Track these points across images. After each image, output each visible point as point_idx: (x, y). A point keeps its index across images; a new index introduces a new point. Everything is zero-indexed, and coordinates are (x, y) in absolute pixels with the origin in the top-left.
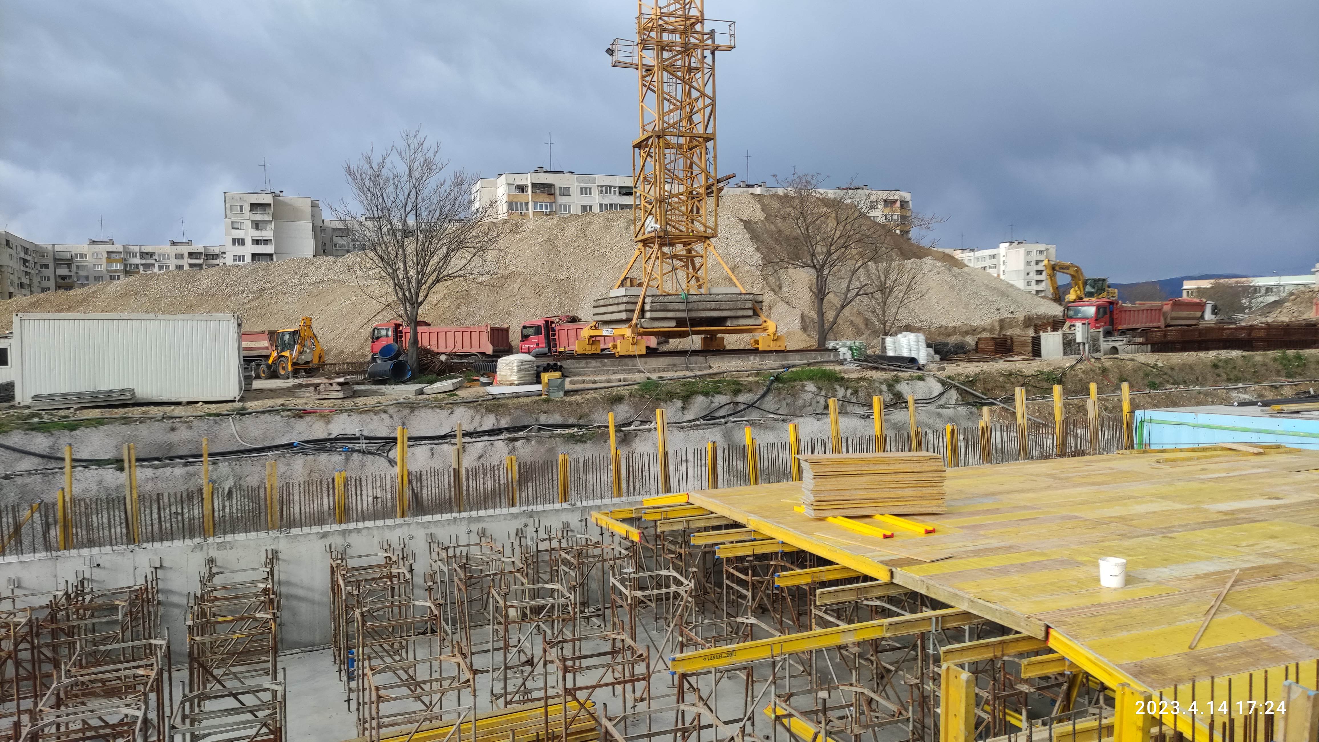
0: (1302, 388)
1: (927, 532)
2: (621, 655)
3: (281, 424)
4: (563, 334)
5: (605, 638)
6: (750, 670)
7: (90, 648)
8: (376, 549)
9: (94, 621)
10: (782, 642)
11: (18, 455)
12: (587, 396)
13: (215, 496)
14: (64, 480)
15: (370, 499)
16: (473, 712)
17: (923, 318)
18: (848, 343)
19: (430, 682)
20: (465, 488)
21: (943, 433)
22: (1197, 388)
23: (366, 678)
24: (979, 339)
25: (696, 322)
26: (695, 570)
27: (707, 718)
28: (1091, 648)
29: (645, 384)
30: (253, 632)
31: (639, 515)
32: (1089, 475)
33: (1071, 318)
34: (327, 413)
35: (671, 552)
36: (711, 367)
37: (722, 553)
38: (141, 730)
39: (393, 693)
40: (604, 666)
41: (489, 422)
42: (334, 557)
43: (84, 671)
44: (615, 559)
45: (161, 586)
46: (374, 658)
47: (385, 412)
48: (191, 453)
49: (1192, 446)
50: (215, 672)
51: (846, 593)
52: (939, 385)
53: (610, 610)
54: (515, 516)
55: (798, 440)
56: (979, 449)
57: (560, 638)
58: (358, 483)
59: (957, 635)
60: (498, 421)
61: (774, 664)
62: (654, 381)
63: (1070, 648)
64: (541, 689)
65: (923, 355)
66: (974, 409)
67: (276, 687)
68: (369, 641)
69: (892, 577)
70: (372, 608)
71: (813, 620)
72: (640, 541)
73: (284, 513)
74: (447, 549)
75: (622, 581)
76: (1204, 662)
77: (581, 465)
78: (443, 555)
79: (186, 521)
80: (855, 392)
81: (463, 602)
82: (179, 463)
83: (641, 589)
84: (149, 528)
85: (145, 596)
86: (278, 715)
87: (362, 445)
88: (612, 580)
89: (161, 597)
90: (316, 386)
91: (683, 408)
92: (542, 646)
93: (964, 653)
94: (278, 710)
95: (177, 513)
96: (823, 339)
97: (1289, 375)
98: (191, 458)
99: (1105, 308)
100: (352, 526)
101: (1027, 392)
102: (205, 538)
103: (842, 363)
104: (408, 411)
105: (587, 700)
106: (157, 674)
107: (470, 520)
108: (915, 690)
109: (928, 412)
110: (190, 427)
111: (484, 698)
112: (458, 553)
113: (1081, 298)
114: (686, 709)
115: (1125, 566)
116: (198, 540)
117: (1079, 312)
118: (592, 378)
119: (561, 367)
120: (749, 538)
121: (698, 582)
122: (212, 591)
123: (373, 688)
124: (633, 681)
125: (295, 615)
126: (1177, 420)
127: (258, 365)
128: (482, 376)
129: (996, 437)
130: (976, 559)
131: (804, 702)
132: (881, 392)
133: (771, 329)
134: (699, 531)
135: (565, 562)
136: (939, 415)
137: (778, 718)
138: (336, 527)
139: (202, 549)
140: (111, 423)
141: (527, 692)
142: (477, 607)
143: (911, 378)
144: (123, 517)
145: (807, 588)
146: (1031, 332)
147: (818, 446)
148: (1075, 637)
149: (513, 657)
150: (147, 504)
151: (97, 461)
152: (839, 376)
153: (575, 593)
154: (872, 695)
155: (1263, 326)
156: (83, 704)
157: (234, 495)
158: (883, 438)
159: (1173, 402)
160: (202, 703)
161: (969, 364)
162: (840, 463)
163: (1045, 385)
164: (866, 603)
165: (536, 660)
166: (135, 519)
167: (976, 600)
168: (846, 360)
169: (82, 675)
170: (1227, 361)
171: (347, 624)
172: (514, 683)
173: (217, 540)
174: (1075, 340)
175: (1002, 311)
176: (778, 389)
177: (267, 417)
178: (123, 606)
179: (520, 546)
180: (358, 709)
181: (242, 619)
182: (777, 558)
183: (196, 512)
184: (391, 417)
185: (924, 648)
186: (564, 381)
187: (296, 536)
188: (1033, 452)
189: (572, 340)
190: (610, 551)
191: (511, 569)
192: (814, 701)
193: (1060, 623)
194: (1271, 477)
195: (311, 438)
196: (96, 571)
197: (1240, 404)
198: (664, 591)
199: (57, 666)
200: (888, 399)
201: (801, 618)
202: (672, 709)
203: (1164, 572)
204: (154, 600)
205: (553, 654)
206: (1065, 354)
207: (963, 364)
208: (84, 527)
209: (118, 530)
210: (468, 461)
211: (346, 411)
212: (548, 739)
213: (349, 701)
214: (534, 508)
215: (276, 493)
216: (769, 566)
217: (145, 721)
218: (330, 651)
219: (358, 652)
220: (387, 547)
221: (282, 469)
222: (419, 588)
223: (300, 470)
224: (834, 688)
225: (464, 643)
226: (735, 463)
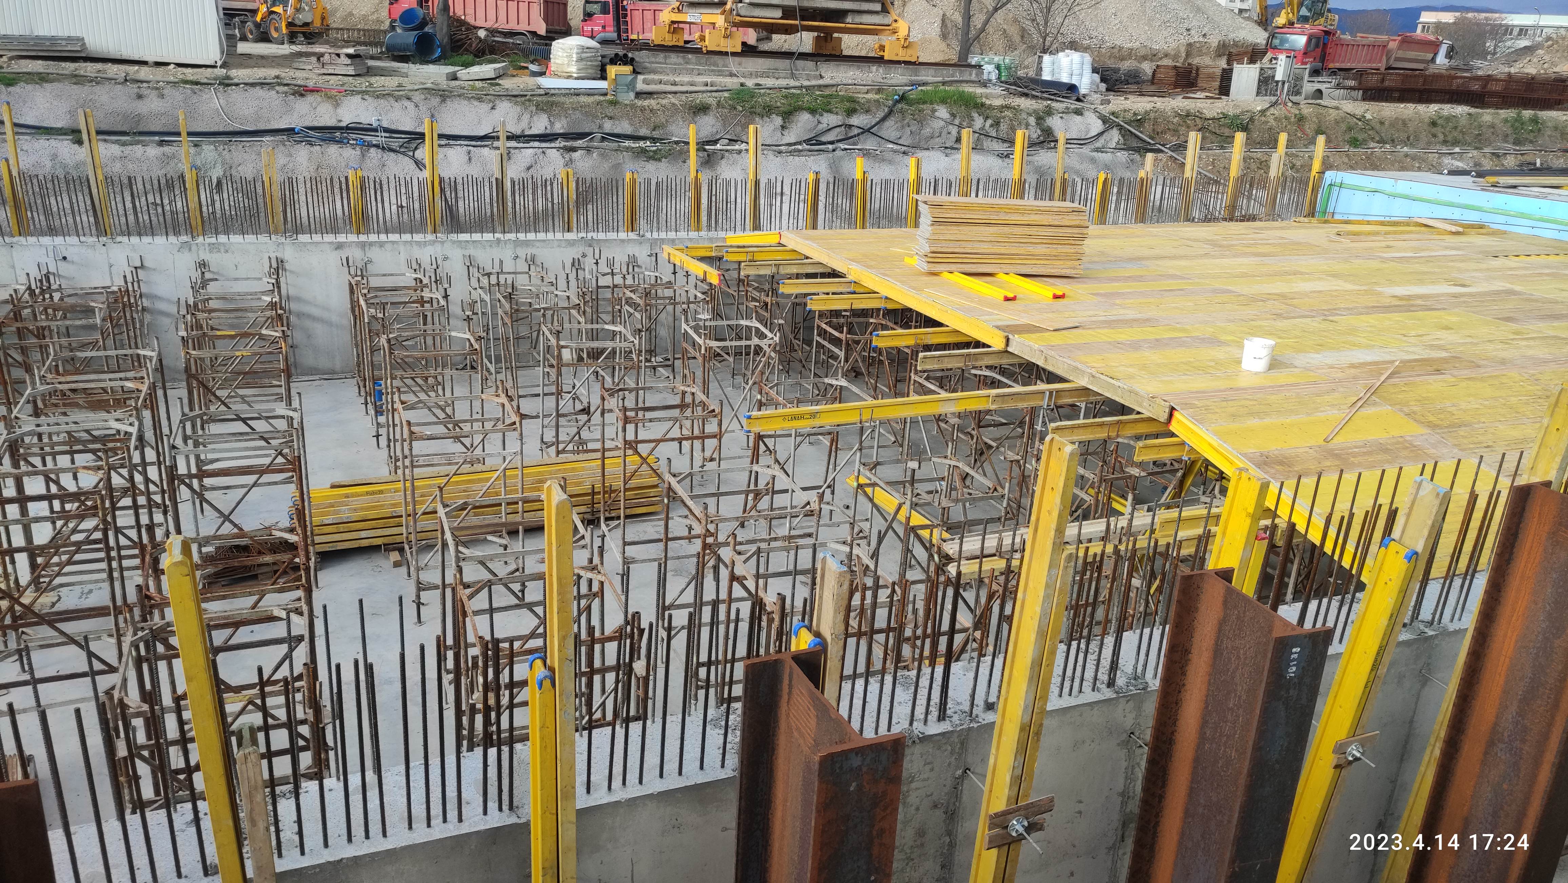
0: (1528, 158)
1: (1056, 297)
2: (690, 410)
3: (277, 102)
4: (637, 15)
5: (673, 391)
6: (834, 437)
7: (66, 354)
8: (404, 268)
9: (68, 323)
10: (873, 408)
12: (664, 102)
13: (201, 187)
14: (7, 149)
15: (394, 207)
16: (519, 457)
17: (1094, 34)
18: (996, 59)
19: (472, 421)
20: (510, 204)
21: (1094, 181)
22: (1405, 149)
23: (396, 413)
24: (1158, 66)
25: (809, 14)
26: (781, 321)
27: (782, 482)
28: (1215, 433)
29: (738, 92)
30: (261, 350)
31: (720, 254)
32: (1256, 244)
33: (1275, 48)
34: (334, 93)
35: (754, 299)
36: (821, 77)
37: (814, 305)
38: (136, 448)
39: (428, 431)
40: (670, 419)
41: (540, 124)
42: (352, 272)
43: (62, 379)
44: (689, 302)
45: (144, 289)
46: (405, 392)
47: (408, 98)
48: (165, 129)
49: (1382, 219)
50: (219, 393)
51: (953, 360)
52: (1100, 122)
53: (681, 361)
54: (571, 243)
55: (919, 178)
56: (1132, 205)
57: (622, 386)
58: (378, 186)
59: (1072, 411)
60: (552, 124)
61: (862, 430)
62: (749, 89)
63: (1193, 432)
64: (598, 440)
65: (1086, 81)
66: (1137, 157)
67: (291, 413)
68: (399, 373)
69: (1007, 345)
70: (400, 336)
71: (912, 387)
72: (719, 284)
73: (289, 215)
74: (489, 275)
75: (696, 329)
76: (1338, 457)
77: (653, 188)
78: (485, 281)
79: (168, 214)
80: (996, 124)
81: (508, 339)
82: (152, 142)
83: (717, 339)
84: (123, 220)
85: (125, 299)
86: (295, 443)
87: (381, 138)
88: (684, 326)
89: (146, 303)
90: (319, 56)
91: (783, 127)
92: (599, 393)
93: (1075, 430)
94: (295, 438)
95: (155, 204)
96: (965, 51)
97: (1517, 142)
98: (166, 136)
99: (1318, 39)
100: (373, 237)
101: (1204, 138)
102: (193, 237)
103: (984, 84)
104: (438, 99)
105: (649, 455)
106: (149, 388)
107: (517, 243)
108: (1015, 468)
109: (1080, 156)
110: (162, 96)
111: (532, 447)
112: (502, 282)
113: (1293, 24)
114: (759, 470)
115: (1273, 348)
116: (184, 238)
117: (1287, 41)
118: (671, 78)
119: (632, 59)
120: (848, 290)
121: (784, 337)
122: (208, 300)
123: (404, 423)
124: (702, 438)
125: (309, 337)
126: (1373, 186)
127: (244, 22)
128: (532, 62)
129: (1156, 193)
130: (1106, 331)
131: (893, 472)
132: (1027, 126)
133: (903, 32)
134: (790, 278)
135: (629, 302)
136: (1093, 160)
137: (860, 486)
138: (352, 238)
139: (190, 250)
140: (59, 81)
141: (582, 442)
142: (525, 346)
143: (1067, 111)
144: (89, 202)
145: (908, 351)
146: (1223, 63)
147: (943, 187)
148: (1200, 421)
149: (566, 405)
150: (118, 190)
151: (46, 128)
152: (979, 101)
153: (640, 338)
154: (968, 469)
155: (1503, 77)
156: (65, 414)
157: (225, 187)
158: (1022, 183)
159: (1373, 164)
160: (206, 426)
161: (1140, 99)
162: (967, 208)
163: (1227, 132)
164: (974, 372)
165: (592, 409)
166: (103, 206)
167: (1098, 375)
168: (990, 80)
169: (60, 383)
170: (1448, 119)
171: (372, 352)
172: (568, 431)
173: (208, 240)
174: (1273, 77)
175: (1193, 32)
176: (902, 112)
177: (258, 91)
178: (100, 309)
179: (578, 279)
180: (389, 446)
181: (246, 335)
182: (878, 316)
183: (179, 204)
184: (417, 106)
185: (1032, 425)
186: (636, 78)
187: (305, 244)
188: (1196, 214)
189: (648, 25)
190: (684, 294)
191: (566, 305)
192: (902, 471)
193: (1187, 405)
194: (1463, 261)
195: (316, 124)
196: (62, 264)
197: (1452, 173)
198: (743, 343)
199: (28, 369)
200: (1035, 136)
201: (898, 384)
202: (744, 469)
203: (1316, 359)
204: (137, 305)
205: (612, 403)
206: (1258, 94)
207: (1132, 98)
208: (41, 211)
209: (84, 218)
210: (514, 171)
211: (359, 93)
212: (605, 492)
213: (377, 436)
214: (594, 235)
215: (276, 189)
216: (868, 324)
217: (141, 438)
218: (354, 381)
219: (386, 384)
220: (418, 267)
221: (282, 160)
222: (457, 318)
223: (305, 163)
224: (925, 460)
225: (509, 384)
226: (840, 201)
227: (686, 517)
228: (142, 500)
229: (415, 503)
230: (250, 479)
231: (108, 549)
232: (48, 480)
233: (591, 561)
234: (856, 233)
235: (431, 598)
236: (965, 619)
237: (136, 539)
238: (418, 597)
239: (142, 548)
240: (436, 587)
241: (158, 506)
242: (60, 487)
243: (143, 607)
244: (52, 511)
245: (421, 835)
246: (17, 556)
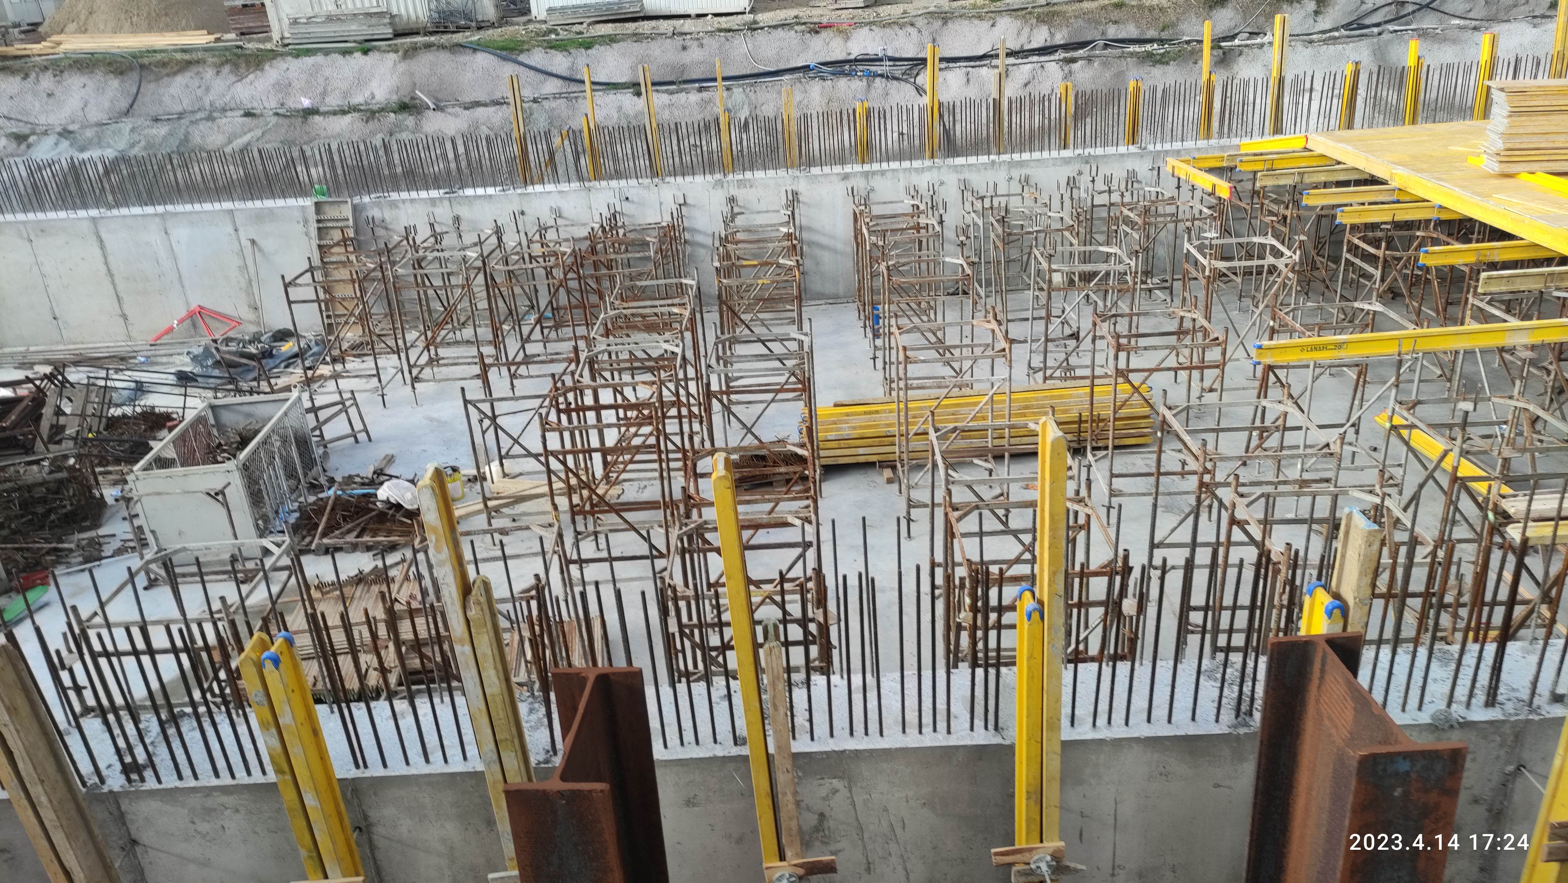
2: (1189, 337)
3: (795, 42)
5: (1171, 316)
6: (1362, 369)
7: (628, 283)
8: (902, 195)
9: (629, 255)
10: (1416, 338)
11: (541, 77)
13: (732, 127)
14: (585, 105)
15: (896, 135)
16: (1007, 383)
19: (961, 347)
20: (1006, 124)
23: (892, 337)
26: (1303, 238)
27: (1295, 418)
30: (778, 278)
31: (1232, 164)
34: (845, 27)
35: (1271, 213)
37: (1345, 218)
38: (681, 366)
39: (922, 355)
40: (1167, 347)
41: (1040, 37)
42: (857, 202)
43: (625, 305)
44: (1194, 219)
45: (686, 224)
46: (901, 316)
47: (912, 25)
48: (704, 76)
50: (743, 317)
51: (1528, 279)
53: (1180, 283)
54: (1067, 161)
55: (1493, 58)
57: (1113, 312)
58: (882, 116)
60: (1052, 35)
61: (1400, 363)
64: (1087, 366)
67: (803, 338)
68: (896, 298)
70: (898, 262)
71: (1468, 313)
72: (1230, 198)
73: (803, 149)
74: (982, 198)
75: (1200, 249)
77: (1159, 94)
78: (978, 205)
79: (706, 154)
81: (999, 262)
82: (693, 88)
83: (1223, 259)
84: (671, 161)
85: (672, 233)
86: (806, 366)
87: (886, 67)
88: (1187, 245)
89: (687, 236)
91: (1317, 13)
92: (1091, 320)
94: (806, 361)
95: (696, 145)
98: (704, 82)
100: (876, 166)
102: (725, 175)
104: (940, 23)
105: (1142, 384)
106: (690, 313)
107: (1012, 164)
110: (702, 45)
111: (1020, 371)
112: (996, 204)
114: (1268, 405)
116: (718, 176)
120: (1390, 198)
121: (1305, 254)
122: (736, 232)
123: (900, 348)
124: (1201, 368)
125: (817, 264)
131: (1439, 413)
134: (1316, 188)
135: (1127, 221)
137: (1394, 428)
138: (858, 168)
139: (722, 186)
140: (623, 40)
141: (1070, 368)
142: (1015, 269)
144: (645, 147)
145: (1466, 270)
147: (1526, 67)
149: (1055, 328)
150: (667, 134)
151: (614, 84)
153: (1137, 259)
154: (1540, 412)
156: (628, 336)
157: (751, 126)
160: (733, 346)
162: (1560, 92)
164: (1556, 294)
165: (1082, 335)
166: (656, 151)
169: (624, 308)
171: (872, 278)
172: (1056, 356)
173: (737, 177)
177: (780, 32)
178: (653, 243)
179: (1072, 199)
180: (884, 368)
181: (766, 264)
182: (1427, 227)
183: (714, 145)
184: (920, 32)
187: (816, 176)
190: (1188, 209)
191: (1059, 226)
192: (1449, 413)
195: (828, 59)
196: (625, 204)
198: (1255, 262)
199: (601, 297)
201: (1450, 308)
202: (1250, 404)
204: (681, 239)
205: (1104, 328)
208: (610, 158)
209: (642, 162)
210: (1012, 90)
211: (867, 24)
212: (1093, 421)
213: (874, 358)
214: (1092, 151)
215: (794, 124)
216: (1414, 238)
217: (684, 358)
218: (855, 306)
219: (884, 309)
220: (914, 193)
221: (798, 97)
222: (950, 242)
223: (818, 98)
224: (1483, 400)
225: (999, 308)
226: (1385, 93)
227: (1180, 451)
228: (684, 411)
229: (907, 423)
230: (769, 396)
231: (660, 452)
232: (615, 390)
233: (1077, 492)
234: (1407, 130)
235: (921, 515)
236: (1527, 590)
237: (679, 444)
238: (909, 513)
239: (684, 451)
240: (926, 506)
241: (696, 416)
242: (624, 398)
243: (686, 505)
244: (618, 418)
245: (912, 740)
246: (594, 455)
